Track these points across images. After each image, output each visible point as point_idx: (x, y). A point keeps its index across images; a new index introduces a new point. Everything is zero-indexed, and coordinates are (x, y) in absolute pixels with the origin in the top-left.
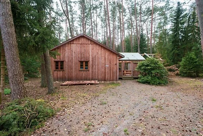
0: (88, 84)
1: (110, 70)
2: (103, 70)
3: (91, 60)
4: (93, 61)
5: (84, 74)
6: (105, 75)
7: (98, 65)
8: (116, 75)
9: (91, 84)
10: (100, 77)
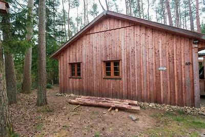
0: (114, 108)
1: (172, 77)
2: (152, 78)
3: (123, 58)
4: (128, 59)
5: (111, 84)
6: (158, 89)
7: (140, 67)
8: (189, 90)
9: (121, 109)
10: (144, 92)
